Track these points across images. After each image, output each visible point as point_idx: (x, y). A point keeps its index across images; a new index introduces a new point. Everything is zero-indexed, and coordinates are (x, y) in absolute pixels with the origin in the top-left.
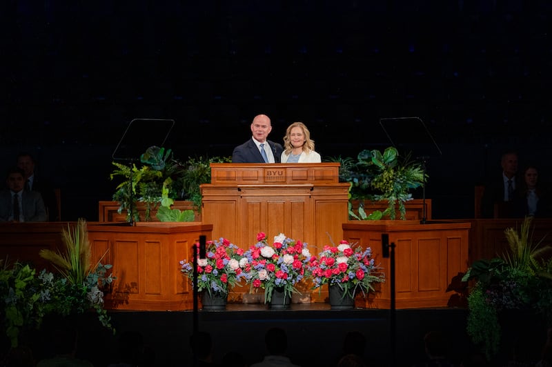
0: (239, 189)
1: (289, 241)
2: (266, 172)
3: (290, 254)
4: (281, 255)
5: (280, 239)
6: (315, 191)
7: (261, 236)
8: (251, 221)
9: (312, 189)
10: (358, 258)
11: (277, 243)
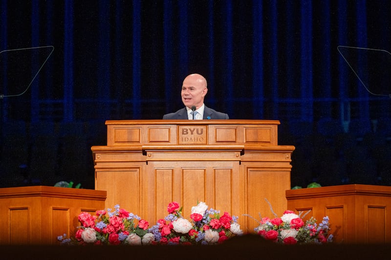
0: (144, 152)
1: (212, 212)
2: (181, 131)
3: (213, 229)
4: (202, 230)
5: (200, 209)
6: (247, 156)
7: (174, 206)
8: (159, 194)
9: (243, 152)
10: (312, 230)
11: (196, 215)
